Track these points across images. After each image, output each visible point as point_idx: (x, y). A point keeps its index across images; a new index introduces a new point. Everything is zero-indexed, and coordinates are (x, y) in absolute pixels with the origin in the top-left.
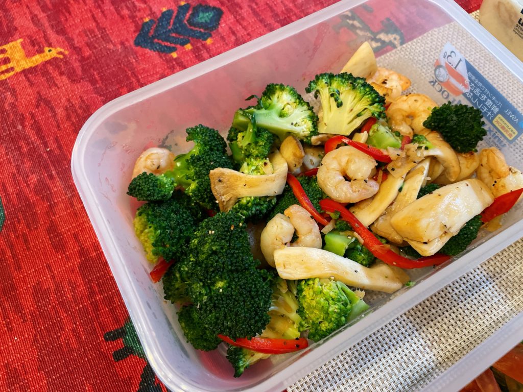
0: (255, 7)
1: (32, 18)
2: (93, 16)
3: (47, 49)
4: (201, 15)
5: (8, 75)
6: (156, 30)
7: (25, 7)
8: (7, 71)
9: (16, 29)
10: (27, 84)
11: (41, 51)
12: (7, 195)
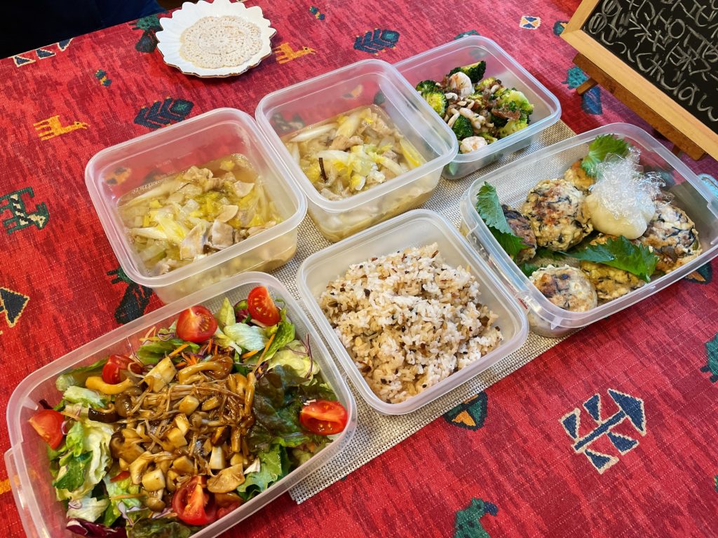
0: (215, 102)
1: (65, 102)
2: (108, 104)
3: (76, 123)
4: (179, 106)
5: (49, 137)
6: (149, 114)
7: (60, 94)
8: (49, 135)
9: (54, 108)
10: (63, 143)
11: (72, 124)
12: (50, 205)
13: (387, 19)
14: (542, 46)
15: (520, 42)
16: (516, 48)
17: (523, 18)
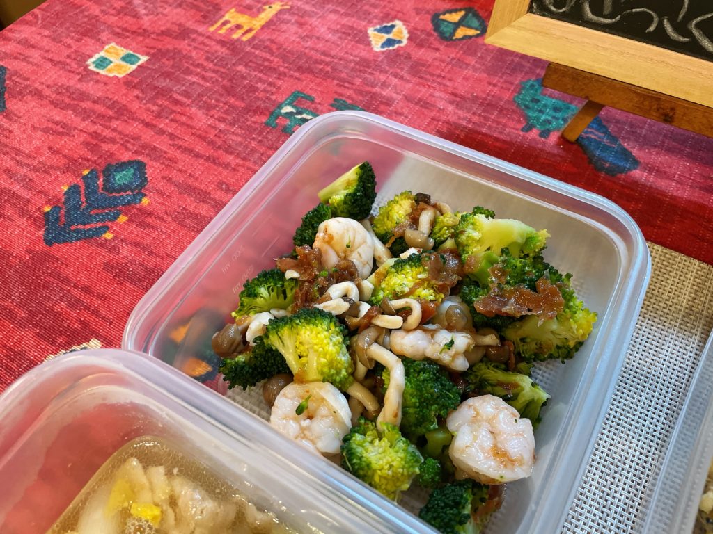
13: (105, 140)
14: (439, 72)
15: (395, 81)
16: (395, 96)
17: (371, 31)
